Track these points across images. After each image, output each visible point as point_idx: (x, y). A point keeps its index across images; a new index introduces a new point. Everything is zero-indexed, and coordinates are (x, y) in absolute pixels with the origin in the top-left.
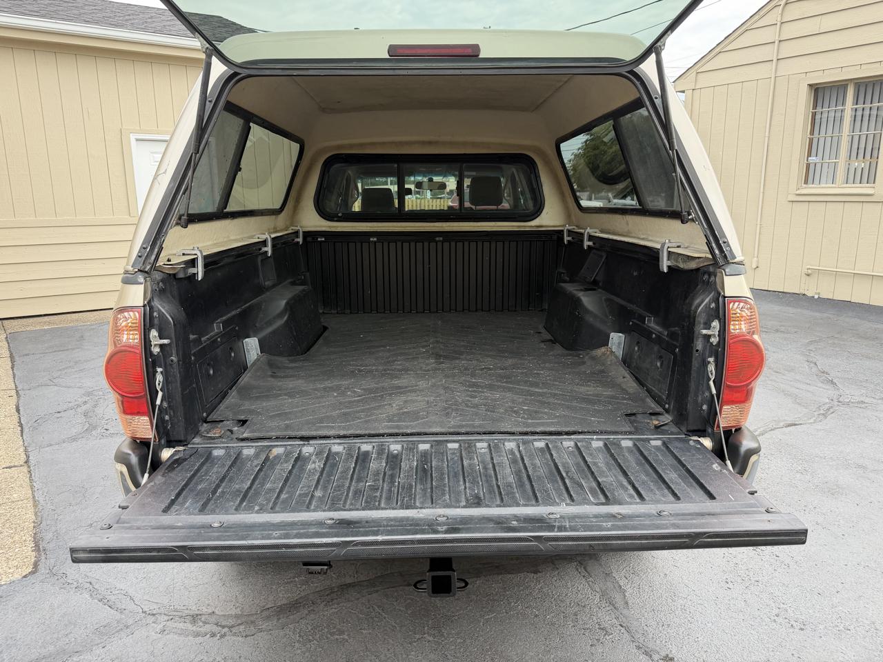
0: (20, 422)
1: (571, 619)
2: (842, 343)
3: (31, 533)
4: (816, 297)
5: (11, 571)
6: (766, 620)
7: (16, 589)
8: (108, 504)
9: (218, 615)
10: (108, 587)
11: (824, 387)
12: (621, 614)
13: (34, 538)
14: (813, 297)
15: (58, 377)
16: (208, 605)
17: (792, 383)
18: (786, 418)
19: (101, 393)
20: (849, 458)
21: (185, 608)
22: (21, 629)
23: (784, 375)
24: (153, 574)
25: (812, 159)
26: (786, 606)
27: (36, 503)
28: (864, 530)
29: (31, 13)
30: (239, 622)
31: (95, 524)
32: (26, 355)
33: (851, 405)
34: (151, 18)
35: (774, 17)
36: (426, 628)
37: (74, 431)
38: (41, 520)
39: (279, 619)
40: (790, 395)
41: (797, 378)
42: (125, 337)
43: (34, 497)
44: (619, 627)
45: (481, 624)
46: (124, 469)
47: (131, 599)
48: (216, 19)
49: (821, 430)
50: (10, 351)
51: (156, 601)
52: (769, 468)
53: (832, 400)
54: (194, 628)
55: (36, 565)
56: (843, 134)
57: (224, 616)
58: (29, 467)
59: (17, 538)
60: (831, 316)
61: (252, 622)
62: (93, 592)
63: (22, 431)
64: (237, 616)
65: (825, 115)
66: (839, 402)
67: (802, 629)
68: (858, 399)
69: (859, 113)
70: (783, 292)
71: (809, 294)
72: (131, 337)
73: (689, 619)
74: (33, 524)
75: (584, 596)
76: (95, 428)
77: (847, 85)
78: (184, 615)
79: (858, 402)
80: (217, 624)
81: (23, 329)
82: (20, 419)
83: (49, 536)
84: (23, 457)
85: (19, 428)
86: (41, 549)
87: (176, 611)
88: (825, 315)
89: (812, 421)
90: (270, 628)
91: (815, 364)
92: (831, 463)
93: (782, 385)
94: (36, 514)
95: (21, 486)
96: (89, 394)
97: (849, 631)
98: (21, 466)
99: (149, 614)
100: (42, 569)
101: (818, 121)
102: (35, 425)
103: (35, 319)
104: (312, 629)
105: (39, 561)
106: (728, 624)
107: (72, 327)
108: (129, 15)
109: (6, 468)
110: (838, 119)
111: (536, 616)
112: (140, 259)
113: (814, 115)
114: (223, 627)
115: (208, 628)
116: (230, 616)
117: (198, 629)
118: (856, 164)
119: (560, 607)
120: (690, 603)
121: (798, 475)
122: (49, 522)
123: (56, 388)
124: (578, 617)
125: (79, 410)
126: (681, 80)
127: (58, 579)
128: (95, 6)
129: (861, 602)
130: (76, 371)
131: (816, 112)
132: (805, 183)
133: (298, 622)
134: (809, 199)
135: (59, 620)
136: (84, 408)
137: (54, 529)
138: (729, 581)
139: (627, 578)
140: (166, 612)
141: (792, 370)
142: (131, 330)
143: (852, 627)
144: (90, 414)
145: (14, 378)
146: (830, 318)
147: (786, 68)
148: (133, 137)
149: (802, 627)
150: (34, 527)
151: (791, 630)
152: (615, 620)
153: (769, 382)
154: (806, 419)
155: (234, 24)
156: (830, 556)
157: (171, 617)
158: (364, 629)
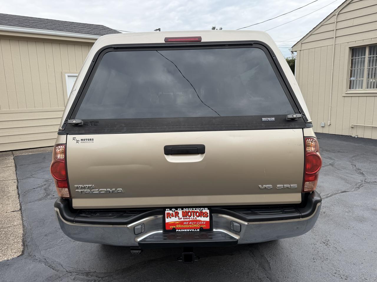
0: (18, 193)
1: (246, 275)
2: (367, 156)
3: (21, 238)
4: (356, 137)
5: (13, 254)
6: (330, 275)
7: (15, 262)
8: (53, 227)
9: (97, 273)
10: (52, 261)
11: (359, 175)
12: (268, 273)
13: (23, 240)
14: (355, 137)
15: (34, 174)
16: (94, 268)
17: (345, 174)
18: (342, 189)
19: (52, 181)
20: (369, 206)
21: (84, 270)
22: (16, 278)
23: (341, 170)
24: (71, 255)
25: (352, 78)
26: (339, 269)
27: (24, 226)
28: (374, 237)
29: (26, 26)
30: (106, 275)
31: (48, 235)
32: (22, 165)
33: (370, 183)
34: (75, 27)
35: (333, 19)
36: (184, 278)
37: (40, 196)
38: (26, 233)
39: (122, 274)
40: (344, 179)
41: (347, 172)
42: (59, 156)
43: (23, 224)
44: (267, 278)
45: (208, 277)
46: (58, 210)
47: (62, 266)
48: (101, 26)
49: (357, 194)
50: (15, 164)
51: (72, 267)
52: (334, 210)
53: (362, 181)
54: (87, 278)
55: (23, 252)
56: (365, 68)
57: (100, 273)
58: (21, 211)
59: (16, 240)
60: (363, 145)
61: (111, 276)
62: (46, 263)
63: (19, 197)
64: (105, 273)
65: (357, 60)
66: (365, 182)
67: (346, 279)
68: (374, 180)
69: (372, 59)
70: (342, 135)
71: (353, 136)
72: (61, 156)
73: (297, 275)
74: (22, 235)
75: (252, 265)
76: (49, 195)
77: (366, 47)
78: (83, 272)
79: (374, 182)
80: (97, 276)
81: (21, 155)
82: (18, 192)
83: (29, 240)
84: (19, 207)
85: (18, 195)
86: (26, 245)
87: (80, 271)
88: (360, 145)
89: (353, 190)
90: (119, 278)
91: (355, 166)
92: (361, 208)
93: (340, 175)
94: (24, 231)
95: (18, 219)
96: (47, 181)
97: (366, 280)
98: (18, 211)
99: (69, 272)
100: (26, 254)
101: (354, 63)
102: (25, 194)
103: (26, 150)
104: (136, 279)
105: (24, 250)
106: (314, 277)
107: (41, 153)
108: (66, 26)
109: (12, 212)
110: (363, 62)
111: (231, 273)
112: (65, 125)
113: (352, 60)
114: (99, 278)
115: (93, 278)
116: (102, 273)
117: (89, 278)
118: (371, 80)
119: (241, 269)
120: (297, 268)
121: (346, 214)
122: (29, 234)
123: (33, 179)
124: (249, 274)
125: (42, 187)
126: (295, 47)
127: (32, 258)
128: (52, 22)
129: (372, 267)
130: (42, 172)
131: (353, 59)
132: (349, 89)
133: (130, 276)
134: (352, 96)
135: (32, 274)
136: (44, 187)
137: (31, 237)
138: (315, 258)
139: (270, 257)
140: (76, 271)
141: (345, 168)
142: (61, 153)
143: (368, 278)
144: (47, 189)
145: (16, 175)
146: (362, 146)
147: (340, 41)
148: (66, 75)
149: (346, 278)
150: (23, 236)
151: (341, 280)
152: (265, 275)
153: (335, 174)
154: (350, 189)
155: (108, 28)
156: (359, 248)
157: (78, 273)
158: (158, 279)
